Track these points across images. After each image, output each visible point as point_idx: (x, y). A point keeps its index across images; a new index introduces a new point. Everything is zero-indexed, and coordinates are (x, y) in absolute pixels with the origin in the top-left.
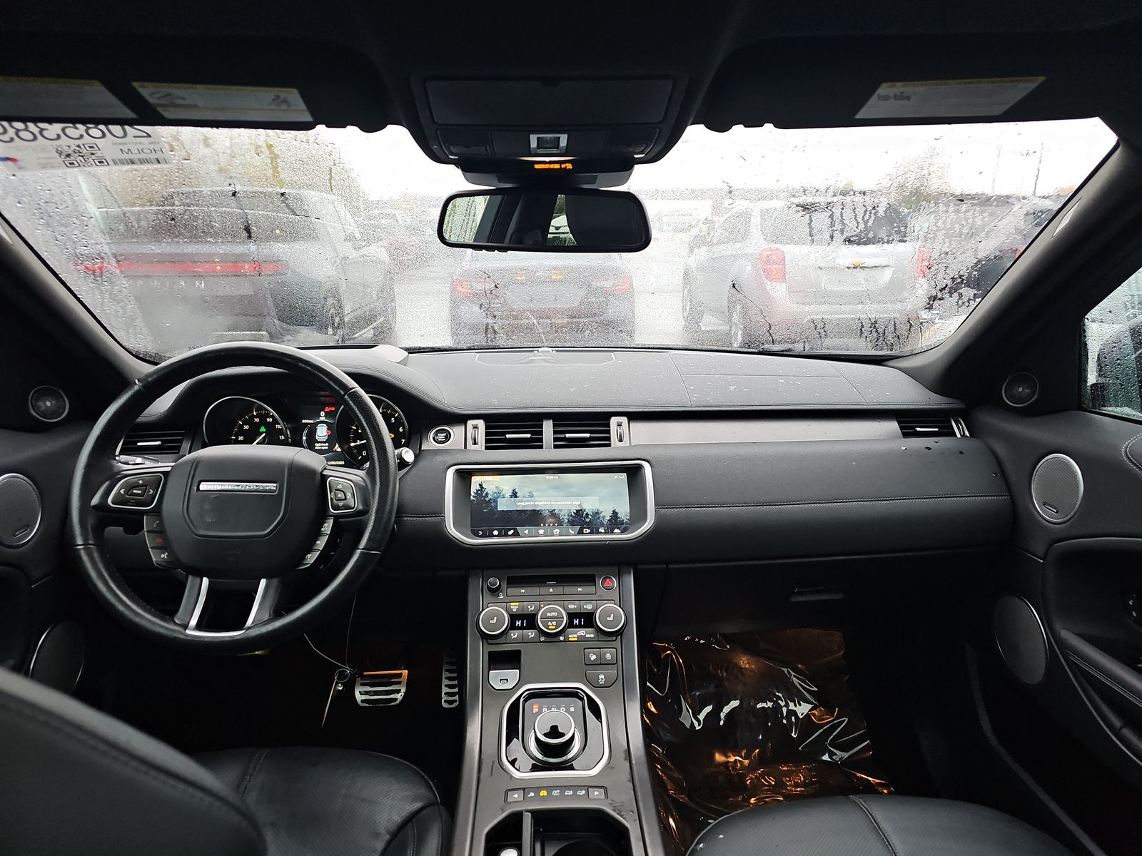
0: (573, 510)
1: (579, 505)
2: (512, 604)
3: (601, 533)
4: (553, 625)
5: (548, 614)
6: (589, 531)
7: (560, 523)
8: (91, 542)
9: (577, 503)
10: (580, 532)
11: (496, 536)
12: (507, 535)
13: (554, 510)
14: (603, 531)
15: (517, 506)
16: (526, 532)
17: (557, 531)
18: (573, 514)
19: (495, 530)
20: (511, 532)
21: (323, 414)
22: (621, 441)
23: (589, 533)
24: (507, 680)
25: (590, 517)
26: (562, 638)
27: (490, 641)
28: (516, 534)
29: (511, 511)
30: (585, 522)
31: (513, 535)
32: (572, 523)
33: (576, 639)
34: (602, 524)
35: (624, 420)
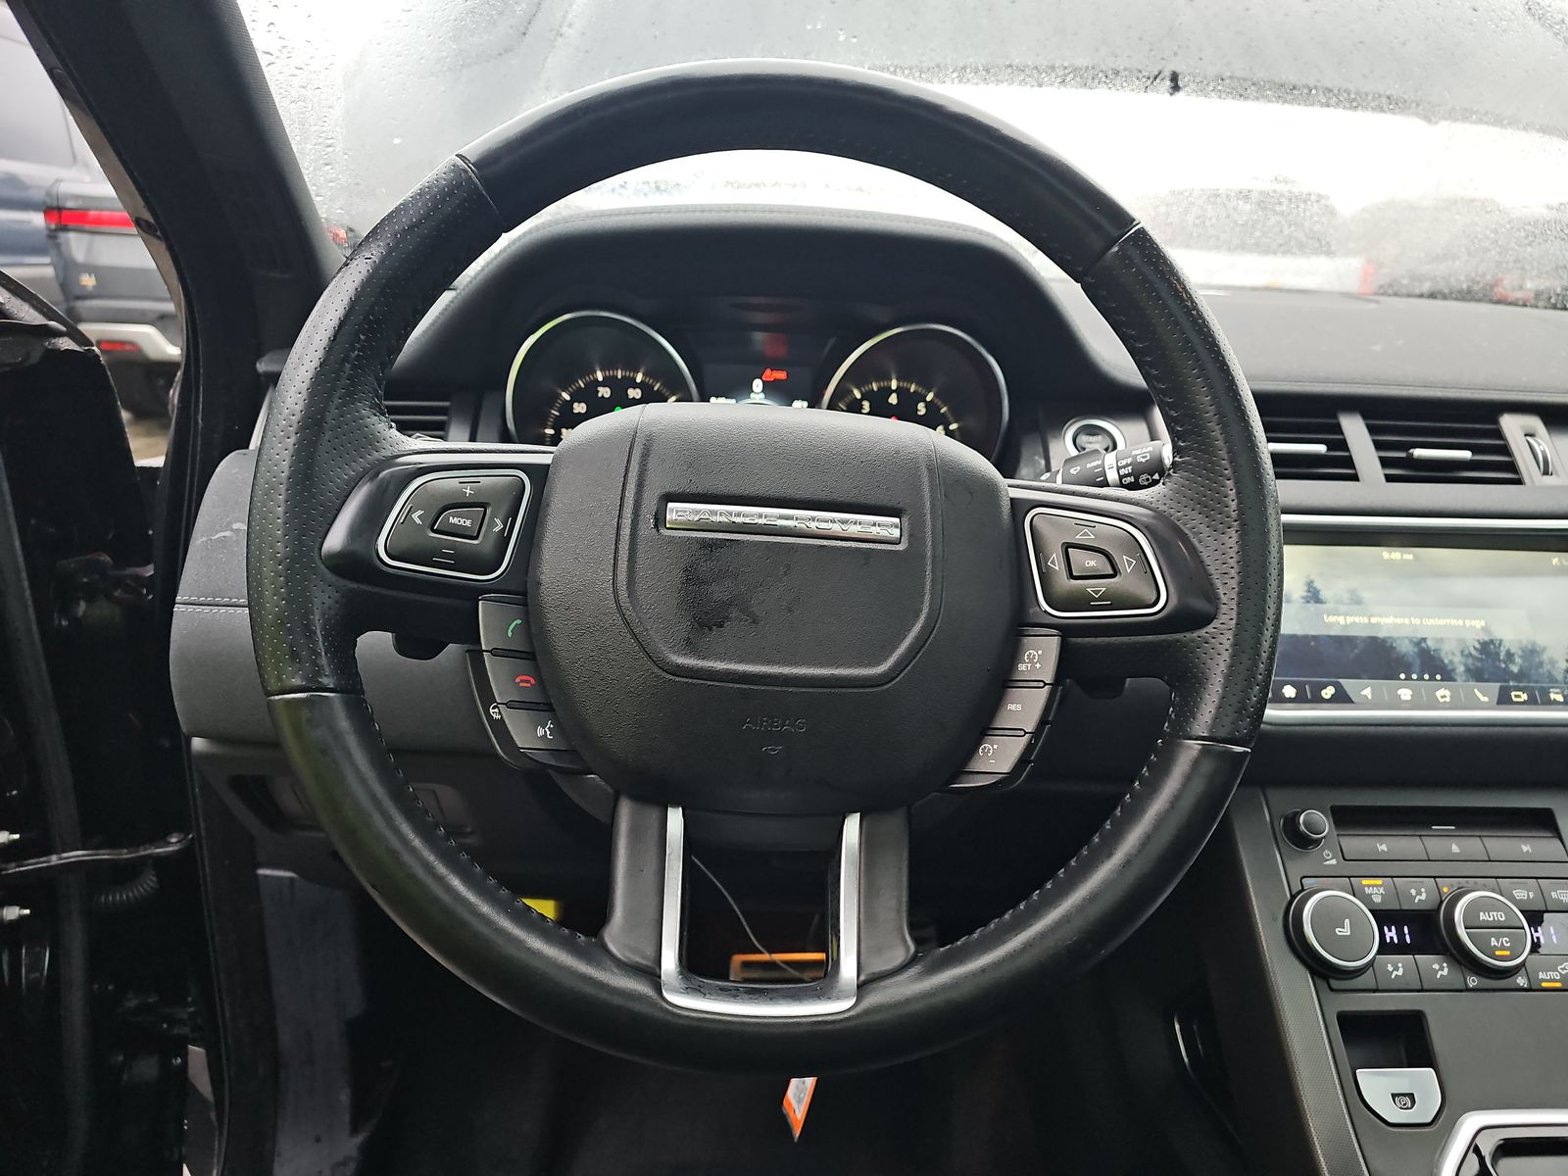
0: (1472, 642)
1: (1483, 629)
2: (1365, 882)
3: (1556, 702)
4: (1503, 948)
5: (1483, 916)
6: (1524, 697)
7: (1448, 676)
8: (328, 681)
9: (1479, 624)
10: (1504, 700)
11: (1290, 700)
12: (1317, 700)
13: (1424, 640)
14: (1560, 698)
15: (1329, 625)
16: (1367, 692)
17: (1443, 693)
18: (1474, 652)
19: (1287, 683)
20: (1328, 692)
21: (757, 385)
22: (1546, 473)
23: (1524, 703)
24: (1411, 1096)
25: (1518, 660)
26: (1521, 981)
27: (1335, 984)
28: (1342, 698)
29: (1315, 638)
30: (1507, 671)
31: (1334, 700)
32: (1477, 675)
33: (1558, 985)
34: (1553, 680)
35: (1535, 423)
